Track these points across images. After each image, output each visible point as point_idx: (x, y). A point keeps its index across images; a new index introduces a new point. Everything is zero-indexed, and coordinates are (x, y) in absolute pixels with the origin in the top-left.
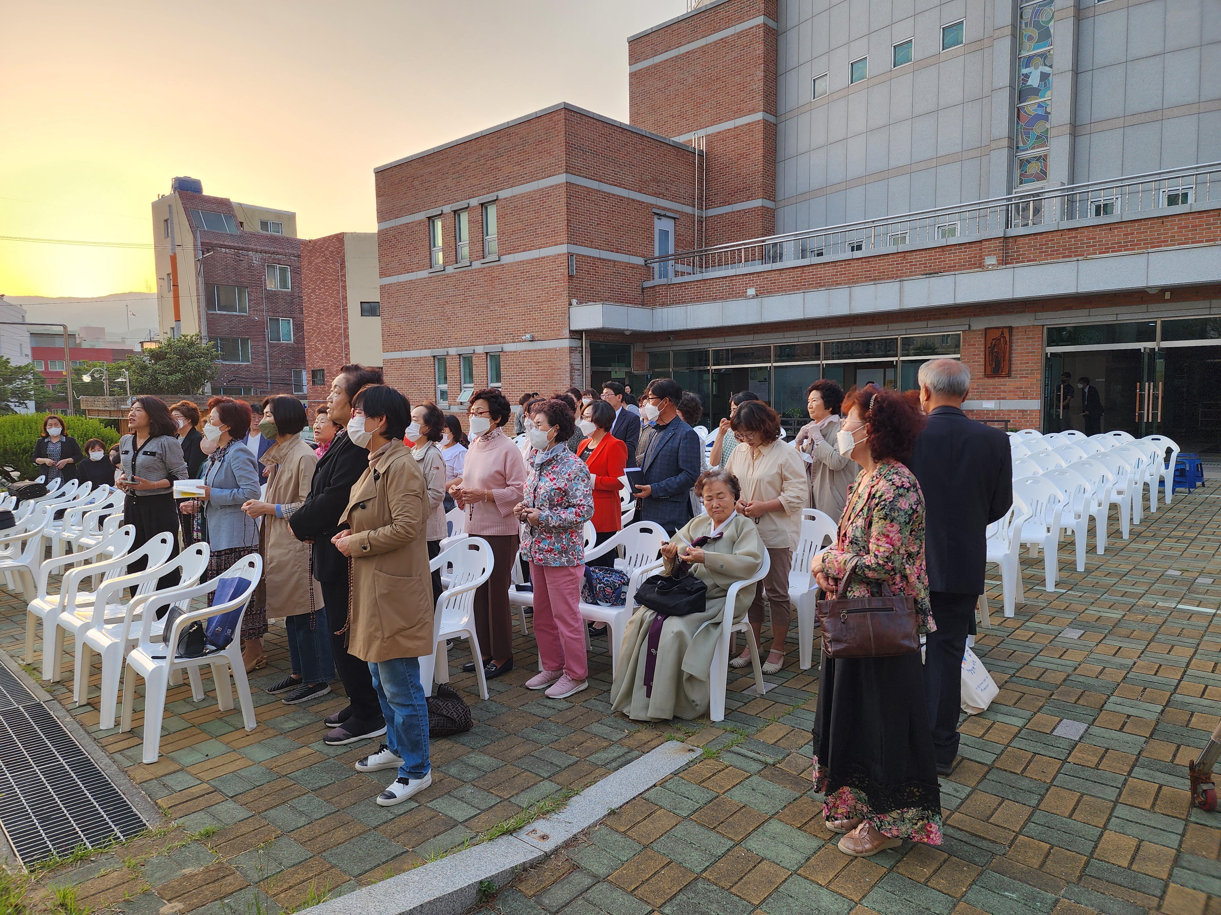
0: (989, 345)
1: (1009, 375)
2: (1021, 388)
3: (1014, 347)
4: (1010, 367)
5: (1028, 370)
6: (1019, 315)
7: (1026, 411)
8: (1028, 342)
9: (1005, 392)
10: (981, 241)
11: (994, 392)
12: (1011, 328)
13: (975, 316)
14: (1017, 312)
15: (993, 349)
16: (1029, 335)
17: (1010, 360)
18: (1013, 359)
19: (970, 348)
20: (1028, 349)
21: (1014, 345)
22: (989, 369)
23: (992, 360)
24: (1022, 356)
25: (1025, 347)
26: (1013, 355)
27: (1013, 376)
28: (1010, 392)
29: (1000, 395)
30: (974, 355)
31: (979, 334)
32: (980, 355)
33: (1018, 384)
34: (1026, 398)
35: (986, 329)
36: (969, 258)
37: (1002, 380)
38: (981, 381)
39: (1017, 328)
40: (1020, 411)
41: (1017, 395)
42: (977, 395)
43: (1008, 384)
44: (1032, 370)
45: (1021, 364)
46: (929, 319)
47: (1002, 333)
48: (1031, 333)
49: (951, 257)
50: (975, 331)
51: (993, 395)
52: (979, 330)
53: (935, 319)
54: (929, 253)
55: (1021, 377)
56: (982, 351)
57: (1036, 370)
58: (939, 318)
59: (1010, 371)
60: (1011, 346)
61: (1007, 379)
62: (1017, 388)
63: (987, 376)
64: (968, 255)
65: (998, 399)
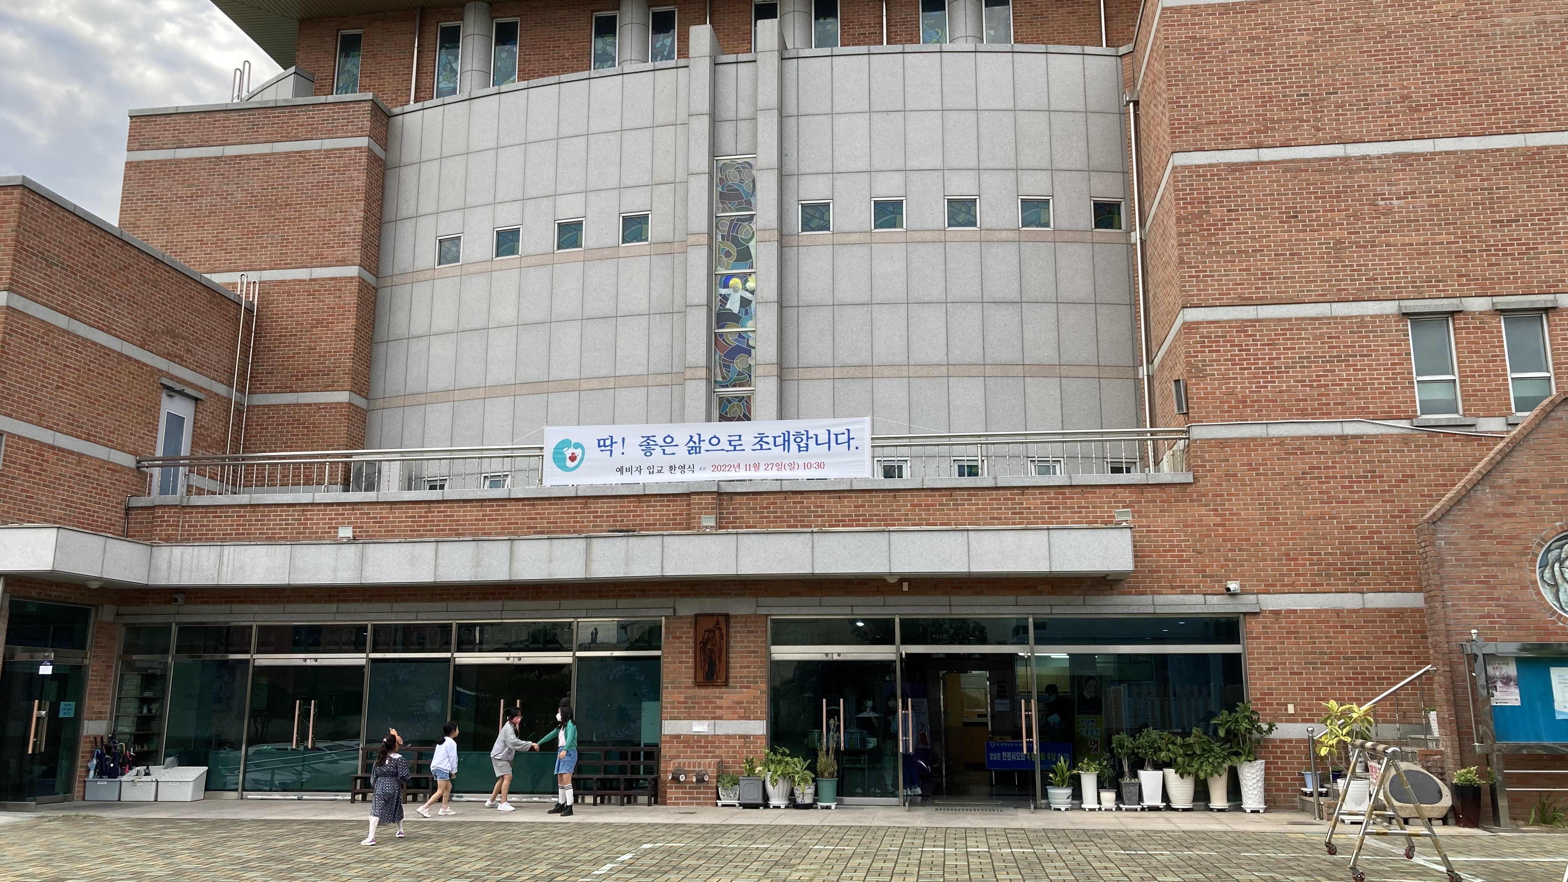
0: (700, 639)
1: (726, 684)
2: (742, 702)
3: (732, 644)
4: (727, 672)
5: (750, 677)
6: (738, 599)
7: (748, 737)
8: (749, 637)
9: (721, 708)
10: (688, 495)
11: (707, 708)
12: (727, 616)
13: (682, 596)
14: (736, 595)
15: (705, 646)
16: (750, 627)
17: (727, 663)
18: (731, 660)
19: (675, 643)
20: (749, 647)
21: (732, 640)
22: (700, 674)
23: (705, 660)
24: (742, 657)
25: (745, 644)
26: (732, 655)
27: (731, 684)
28: (728, 708)
29: (715, 713)
30: (680, 652)
31: (686, 623)
32: (688, 652)
33: (737, 697)
34: (749, 718)
35: (697, 616)
36: (674, 515)
37: (717, 690)
38: (690, 691)
39: (736, 616)
40: (741, 736)
41: (737, 713)
42: (685, 712)
43: (727, 697)
44: (755, 677)
45: (741, 667)
46: (620, 596)
47: (718, 623)
48: (753, 625)
49: (649, 511)
50: (682, 617)
51: (706, 713)
52: (687, 617)
53: (628, 597)
54: (621, 502)
55: (741, 687)
56: (691, 648)
57: (760, 677)
58: (634, 596)
59: (727, 678)
60: (728, 642)
61: (724, 690)
62: (737, 703)
63: (698, 684)
64: (672, 510)
65: (713, 718)
